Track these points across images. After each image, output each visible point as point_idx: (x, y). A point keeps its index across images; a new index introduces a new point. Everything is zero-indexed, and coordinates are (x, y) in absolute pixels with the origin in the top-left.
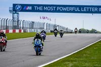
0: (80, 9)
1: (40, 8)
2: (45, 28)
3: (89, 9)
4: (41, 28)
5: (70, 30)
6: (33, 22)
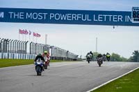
0: (91, 17)
1: (20, 16)
2: (28, 51)
3: (108, 18)
4: (20, 52)
5: (72, 55)
6: (6, 41)
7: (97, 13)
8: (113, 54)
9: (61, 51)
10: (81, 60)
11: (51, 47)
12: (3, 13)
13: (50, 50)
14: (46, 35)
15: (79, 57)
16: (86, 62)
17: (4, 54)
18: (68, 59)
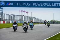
4: (20, 20)
9: (38, 20)
11: (34, 18)
14: (32, 13)
17: (13, 21)
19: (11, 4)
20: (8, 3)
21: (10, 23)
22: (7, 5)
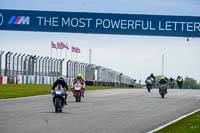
1: (53, 22)
2: (64, 73)
3: (179, 26)
4: (52, 74)
5: (128, 79)
6: (33, 58)
7: (164, 19)
8: (187, 78)
9: (111, 74)
10: (139, 86)
11: (97, 68)
12: (28, 18)
13: (96, 71)
14: (90, 51)
15: (137, 82)
16: (145, 90)
17: (30, 77)
18: (122, 86)
19: (24, 20)
20: (13, 18)
21: (20, 82)
22: (10, 22)
